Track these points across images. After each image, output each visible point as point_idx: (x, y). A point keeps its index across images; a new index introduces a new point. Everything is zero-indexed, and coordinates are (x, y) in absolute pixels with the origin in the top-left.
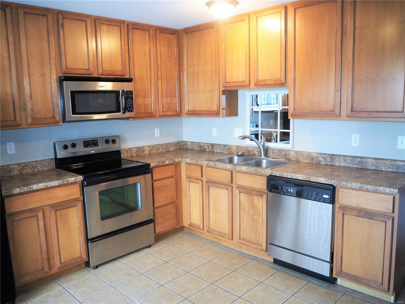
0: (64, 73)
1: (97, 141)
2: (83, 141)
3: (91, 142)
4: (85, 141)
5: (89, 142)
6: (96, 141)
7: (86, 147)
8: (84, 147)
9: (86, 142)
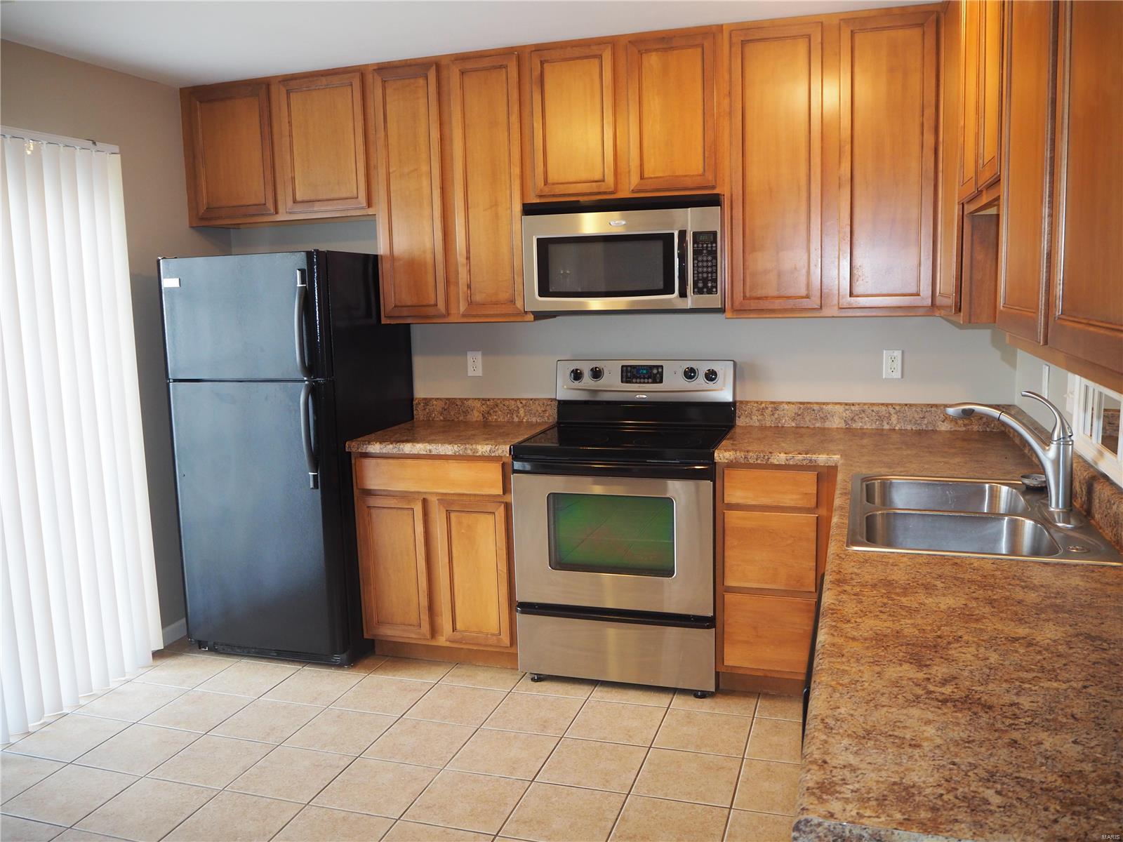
0: (541, 196)
1: (660, 370)
2: (622, 366)
3: (645, 372)
4: (627, 366)
5: (639, 370)
6: (658, 369)
7: (627, 382)
8: (622, 382)
9: (629, 368)
